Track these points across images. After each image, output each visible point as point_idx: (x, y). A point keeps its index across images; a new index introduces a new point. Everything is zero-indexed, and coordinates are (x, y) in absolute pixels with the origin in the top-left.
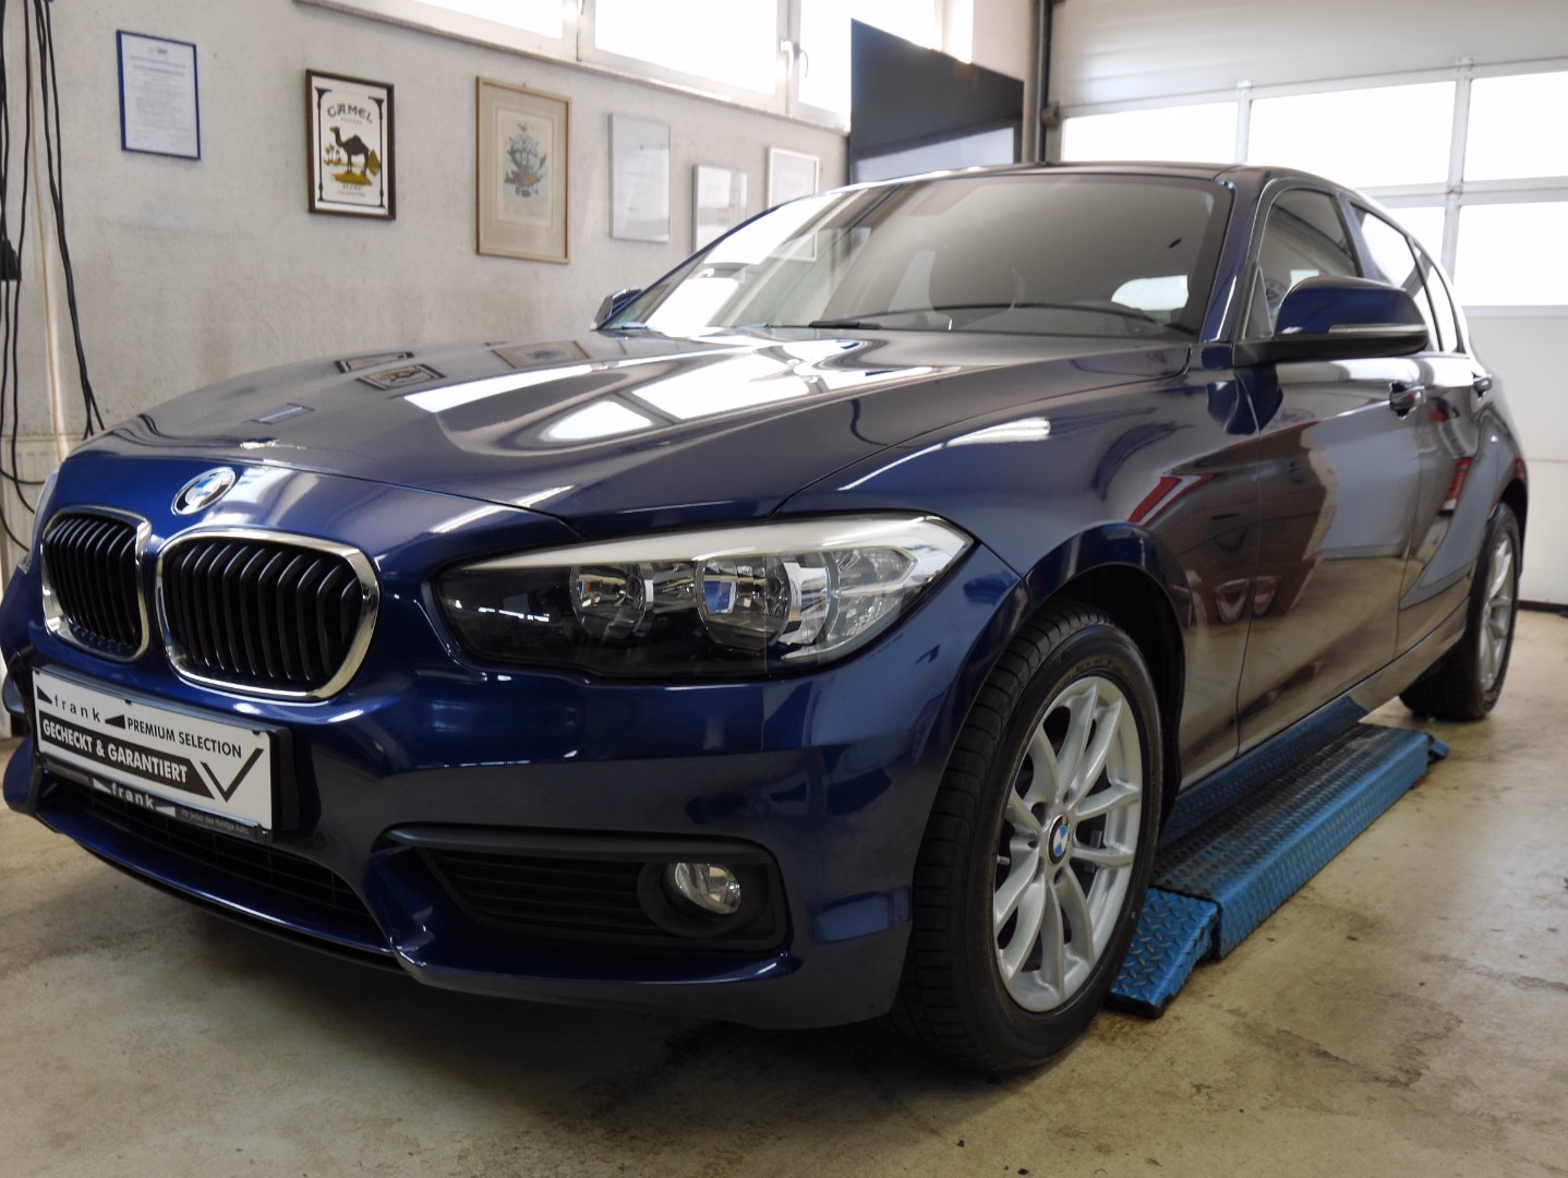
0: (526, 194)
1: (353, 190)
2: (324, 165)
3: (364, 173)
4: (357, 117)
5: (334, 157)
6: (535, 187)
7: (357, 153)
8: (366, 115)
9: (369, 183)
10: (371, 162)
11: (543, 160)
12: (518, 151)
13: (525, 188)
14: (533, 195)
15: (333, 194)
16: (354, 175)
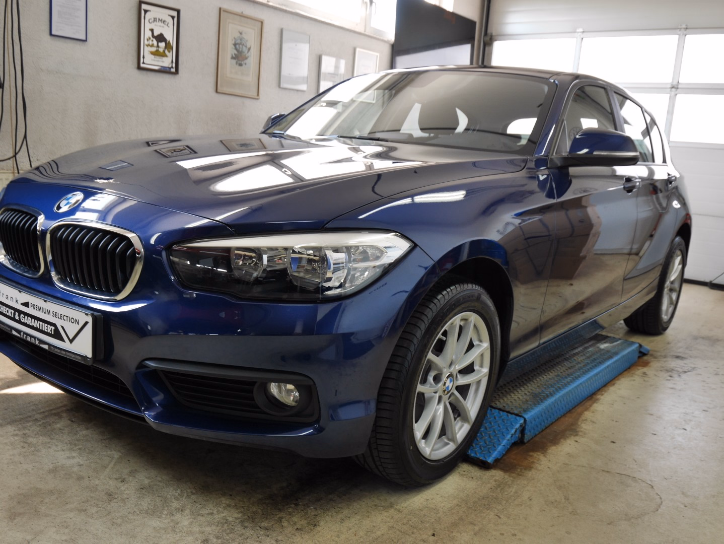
0: (241, 65)
1: (159, 59)
2: (145, 47)
3: (164, 51)
4: (162, 24)
5: (151, 43)
6: (245, 62)
7: (161, 42)
8: (167, 23)
9: (166, 56)
10: (168, 46)
11: (249, 49)
12: (238, 44)
13: (240, 62)
14: (244, 65)
15: (150, 61)
16: (160, 52)
